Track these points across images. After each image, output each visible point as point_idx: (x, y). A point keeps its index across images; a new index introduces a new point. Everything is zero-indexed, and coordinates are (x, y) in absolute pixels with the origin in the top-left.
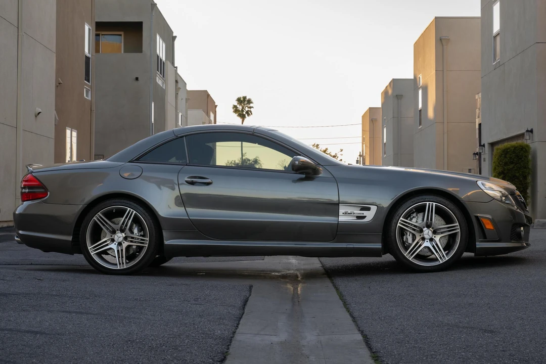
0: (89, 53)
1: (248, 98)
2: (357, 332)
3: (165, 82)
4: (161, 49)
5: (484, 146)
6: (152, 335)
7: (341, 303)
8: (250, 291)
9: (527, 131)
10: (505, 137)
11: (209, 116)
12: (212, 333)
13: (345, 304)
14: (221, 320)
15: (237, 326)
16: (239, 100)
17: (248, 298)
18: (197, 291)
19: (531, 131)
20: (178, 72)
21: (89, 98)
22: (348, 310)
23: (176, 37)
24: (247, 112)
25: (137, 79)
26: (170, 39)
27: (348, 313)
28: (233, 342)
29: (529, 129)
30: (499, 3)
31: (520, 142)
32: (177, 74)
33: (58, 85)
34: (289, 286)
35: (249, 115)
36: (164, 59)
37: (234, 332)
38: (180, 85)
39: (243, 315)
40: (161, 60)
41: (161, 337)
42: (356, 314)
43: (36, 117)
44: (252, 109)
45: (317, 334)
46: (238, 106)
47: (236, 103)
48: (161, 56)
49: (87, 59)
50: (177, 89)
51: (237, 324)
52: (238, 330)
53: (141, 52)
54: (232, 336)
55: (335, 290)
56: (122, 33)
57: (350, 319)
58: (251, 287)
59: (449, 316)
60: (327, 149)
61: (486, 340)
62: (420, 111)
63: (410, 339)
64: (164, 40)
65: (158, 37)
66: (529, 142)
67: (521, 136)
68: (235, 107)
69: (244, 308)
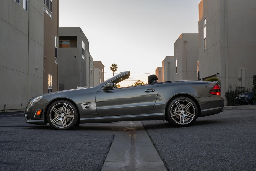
0: (57, 47)
1: (115, 64)
2: (161, 160)
3: (85, 58)
4: (84, 46)
5: (200, 79)
6: (65, 164)
7: (152, 143)
8: (114, 138)
9: (217, 74)
10: (208, 76)
11: (102, 70)
12: (94, 162)
13: (154, 144)
14: (99, 154)
15: (106, 157)
16: (112, 65)
17: (112, 141)
18: (91, 138)
19: (219, 74)
20: (90, 54)
21: (57, 63)
22: (155, 147)
23: (89, 42)
24: (115, 69)
25: (75, 57)
26: (87, 43)
27: (156, 149)
28: (103, 167)
29: (218, 73)
30: (206, 27)
31: (214, 77)
32: (90, 55)
33: (45, 58)
34: (130, 135)
35: (116, 70)
36: (85, 50)
37: (104, 161)
38: (91, 59)
39: (109, 151)
40: (84, 50)
41: (68, 165)
42: (159, 150)
43: (36, 70)
44: (117, 68)
45: (142, 161)
46: (112, 67)
47: (111, 66)
48: (84, 48)
49: (56, 49)
50: (90, 61)
51: (106, 156)
52: (106, 159)
53: (76, 47)
54: (103, 163)
55: (149, 137)
56: (70, 40)
57: (157, 152)
58: (114, 136)
59: (201, 151)
60: (143, 82)
61: (223, 166)
62: (177, 67)
63: (186, 165)
64: (85, 43)
65: (83, 42)
66: (218, 78)
67: (215, 75)
68: (111, 68)
69: (110, 147)
